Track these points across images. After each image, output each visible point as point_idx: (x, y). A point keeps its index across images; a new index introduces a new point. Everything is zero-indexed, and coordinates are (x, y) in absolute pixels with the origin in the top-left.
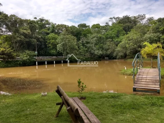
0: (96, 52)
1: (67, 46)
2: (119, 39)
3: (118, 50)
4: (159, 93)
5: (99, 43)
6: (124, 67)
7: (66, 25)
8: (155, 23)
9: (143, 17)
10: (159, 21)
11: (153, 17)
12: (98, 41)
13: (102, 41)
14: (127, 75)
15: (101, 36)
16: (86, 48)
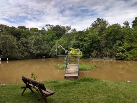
0: (35, 51)
1: (7, 45)
2: (53, 42)
3: (52, 51)
4: (78, 78)
5: (37, 44)
6: (58, 64)
7: (6, 26)
8: (77, 34)
9: (69, 28)
10: (79, 33)
11: (75, 29)
12: (36, 42)
13: (40, 43)
14: (60, 69)
15: (39, 38)
16: (25, 47)
